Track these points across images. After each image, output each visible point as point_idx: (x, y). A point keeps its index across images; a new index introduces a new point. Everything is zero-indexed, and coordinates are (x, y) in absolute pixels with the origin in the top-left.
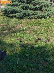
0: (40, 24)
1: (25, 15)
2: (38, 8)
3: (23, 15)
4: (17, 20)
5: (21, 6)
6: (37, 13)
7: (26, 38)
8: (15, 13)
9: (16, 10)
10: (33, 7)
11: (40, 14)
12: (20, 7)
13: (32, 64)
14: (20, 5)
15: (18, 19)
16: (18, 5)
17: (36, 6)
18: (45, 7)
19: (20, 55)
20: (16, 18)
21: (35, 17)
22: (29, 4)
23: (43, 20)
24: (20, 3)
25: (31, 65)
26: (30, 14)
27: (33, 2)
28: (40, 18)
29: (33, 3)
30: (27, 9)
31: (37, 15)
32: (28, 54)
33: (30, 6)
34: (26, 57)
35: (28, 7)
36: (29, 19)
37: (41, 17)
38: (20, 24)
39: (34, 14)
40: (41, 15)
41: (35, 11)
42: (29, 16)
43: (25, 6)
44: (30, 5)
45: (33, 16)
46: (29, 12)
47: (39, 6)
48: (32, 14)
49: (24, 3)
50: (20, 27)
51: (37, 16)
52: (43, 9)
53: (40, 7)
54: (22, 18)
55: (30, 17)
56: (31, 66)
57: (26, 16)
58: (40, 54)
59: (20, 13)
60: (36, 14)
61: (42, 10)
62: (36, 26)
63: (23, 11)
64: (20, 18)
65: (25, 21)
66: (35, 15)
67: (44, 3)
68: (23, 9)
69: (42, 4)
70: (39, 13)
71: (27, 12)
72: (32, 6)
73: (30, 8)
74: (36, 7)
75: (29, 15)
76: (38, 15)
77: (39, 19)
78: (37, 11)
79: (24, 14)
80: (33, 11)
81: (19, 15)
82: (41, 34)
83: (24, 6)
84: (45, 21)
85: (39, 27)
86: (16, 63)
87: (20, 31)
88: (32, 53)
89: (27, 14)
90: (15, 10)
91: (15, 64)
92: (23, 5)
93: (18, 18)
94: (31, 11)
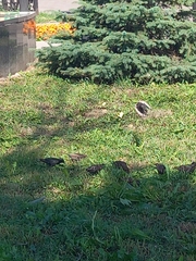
0: (173, 99)
1: (120, 72)
2: (168, 47)
3: (113, 70)
4: (92, 88)
5: (107, 39)
6: (163, 65)
7: (125, 147)
8: (86, 65)
9: (91, 54)
10: (150, 43)
11: (175, 68)
12: (103, 42)
13: (141, 229)
14: (104, 35)
15: (96, 86)
16: (96, 37)
17: (159, 38)
18: (191, 42)
19: (101, 202)
20: (90, 83)
21: (158, 79)
22: (133, 34)
23: (183, 86)
24: (104, 31)
25: (140, 233)
26: (139, 67)
27: (149, 25)
28: (175, 81)
29: (149, 29)
30: (128, 50)
31: (163, 71)
32: (128, 197)
33: (137, 41)
34: (123, 207)
35: (131, 45)
36: (134, 83)
37: (176, 78)
38: (105, 100)
39: (154, 66)
40: (178, 72)
41: (157, 57)
42: (137, 75)
43: (122, 39)
44: (140, 38)
45: (148, 75)
46: (136, 61)
47: (172, 39)
48: (146, 66)
49: (119, 29)
50: (105, 111)
51: (164, 74)
52: (186, 51)
53: (173, 42)
54: (110, 82)
55: (138, 78)
56: (137, 236)
57: (126, 73)
58: (170, 199)
59: (103, 64)
60: (161, 68)
61: (181, 52)
62: (160, 107)
63: (116, 58)
64: (104, 81)
65: (121, 93)
66: (157, 72)
67: (187, 28)
68: (114, 49)
69: (182, 32)
70: (172, 64)
71: (130, 61)
72: (145, 39)
73: (140, 47)
74: (159, 41)
75: (135, 70)
76: (169, 70)
77: (170, 83)
78: (164, 58)
79: (116, 67)
80: (150, 59)
81: (98, 71)
82: (177, 133)
83: (116, 41)
84: (191, 92)
85: (169, 112)
86: (89, 226)
87: (104, 125)
88: (144, 195)
89: (127, 67)
90: (87, 54)
91: (84, 230)
92: (115, 37)
93: (97, 81)
94: (143, 57)
